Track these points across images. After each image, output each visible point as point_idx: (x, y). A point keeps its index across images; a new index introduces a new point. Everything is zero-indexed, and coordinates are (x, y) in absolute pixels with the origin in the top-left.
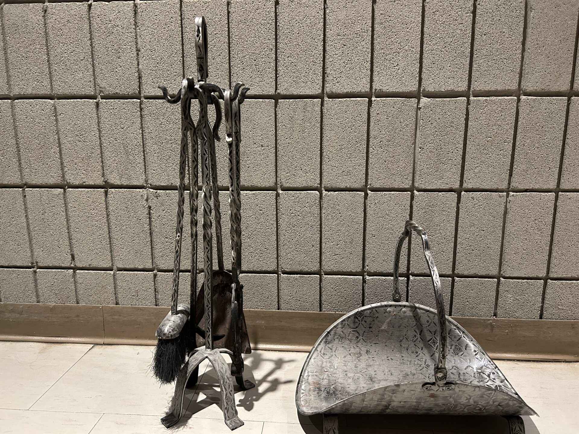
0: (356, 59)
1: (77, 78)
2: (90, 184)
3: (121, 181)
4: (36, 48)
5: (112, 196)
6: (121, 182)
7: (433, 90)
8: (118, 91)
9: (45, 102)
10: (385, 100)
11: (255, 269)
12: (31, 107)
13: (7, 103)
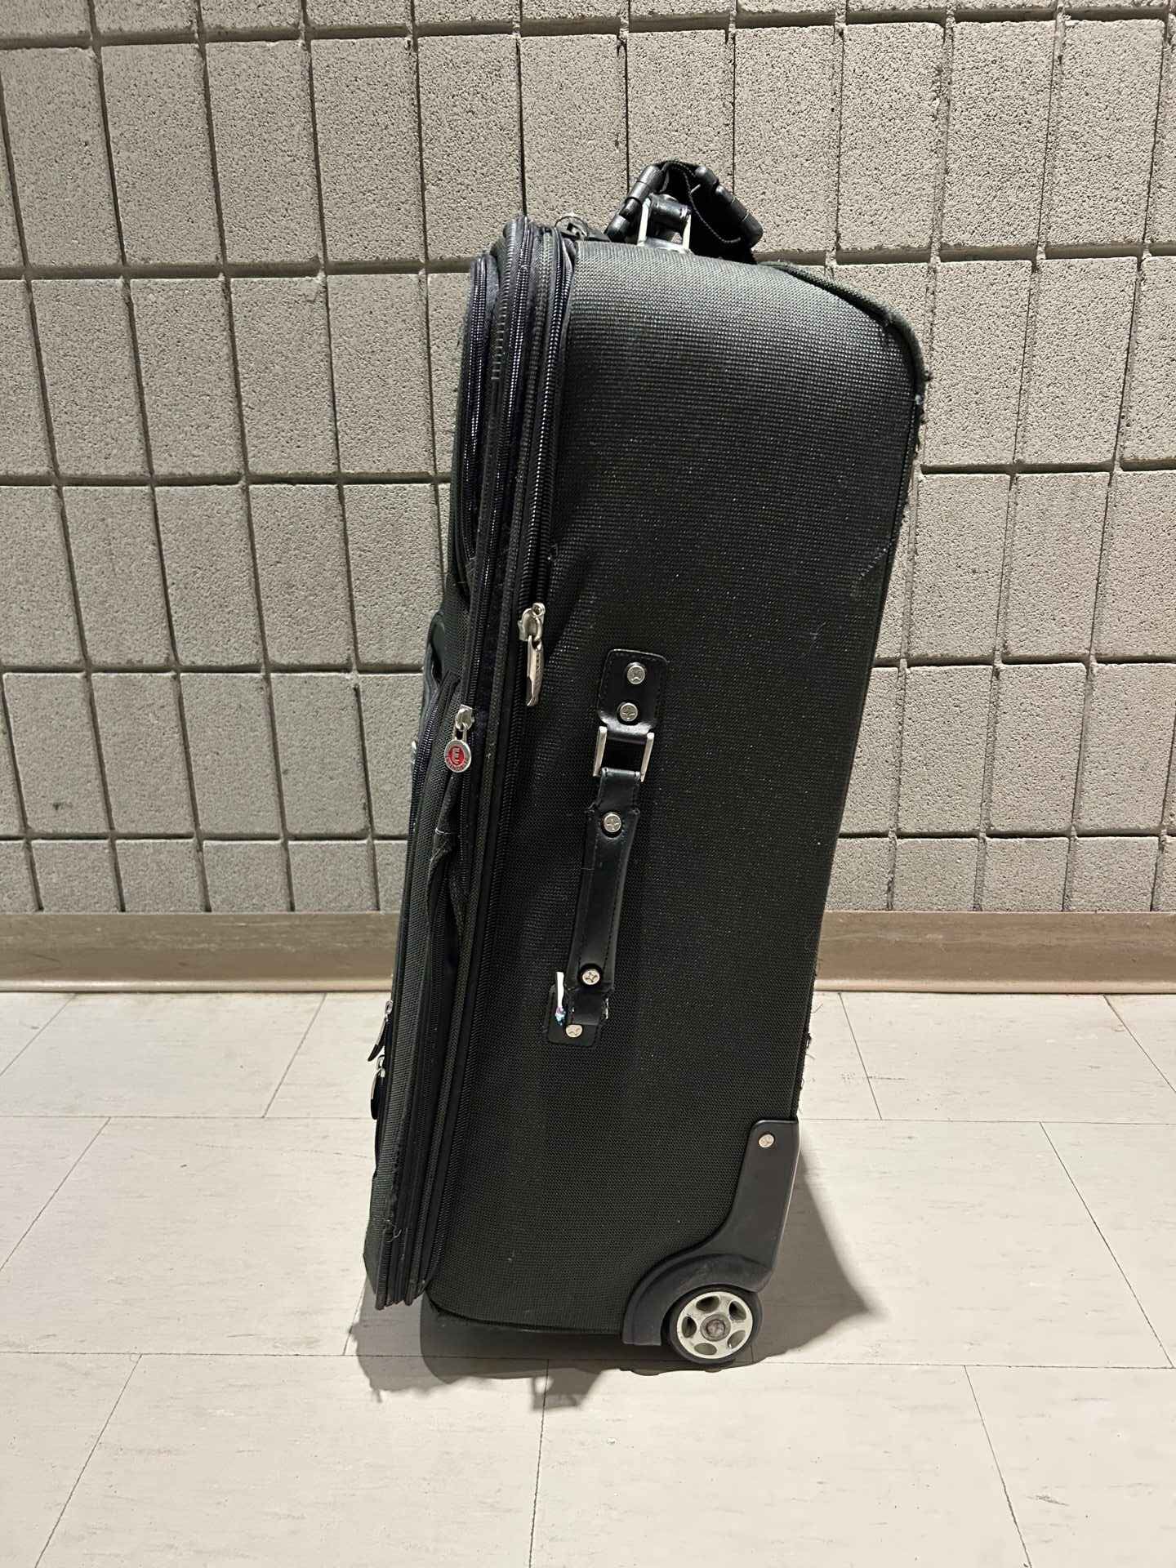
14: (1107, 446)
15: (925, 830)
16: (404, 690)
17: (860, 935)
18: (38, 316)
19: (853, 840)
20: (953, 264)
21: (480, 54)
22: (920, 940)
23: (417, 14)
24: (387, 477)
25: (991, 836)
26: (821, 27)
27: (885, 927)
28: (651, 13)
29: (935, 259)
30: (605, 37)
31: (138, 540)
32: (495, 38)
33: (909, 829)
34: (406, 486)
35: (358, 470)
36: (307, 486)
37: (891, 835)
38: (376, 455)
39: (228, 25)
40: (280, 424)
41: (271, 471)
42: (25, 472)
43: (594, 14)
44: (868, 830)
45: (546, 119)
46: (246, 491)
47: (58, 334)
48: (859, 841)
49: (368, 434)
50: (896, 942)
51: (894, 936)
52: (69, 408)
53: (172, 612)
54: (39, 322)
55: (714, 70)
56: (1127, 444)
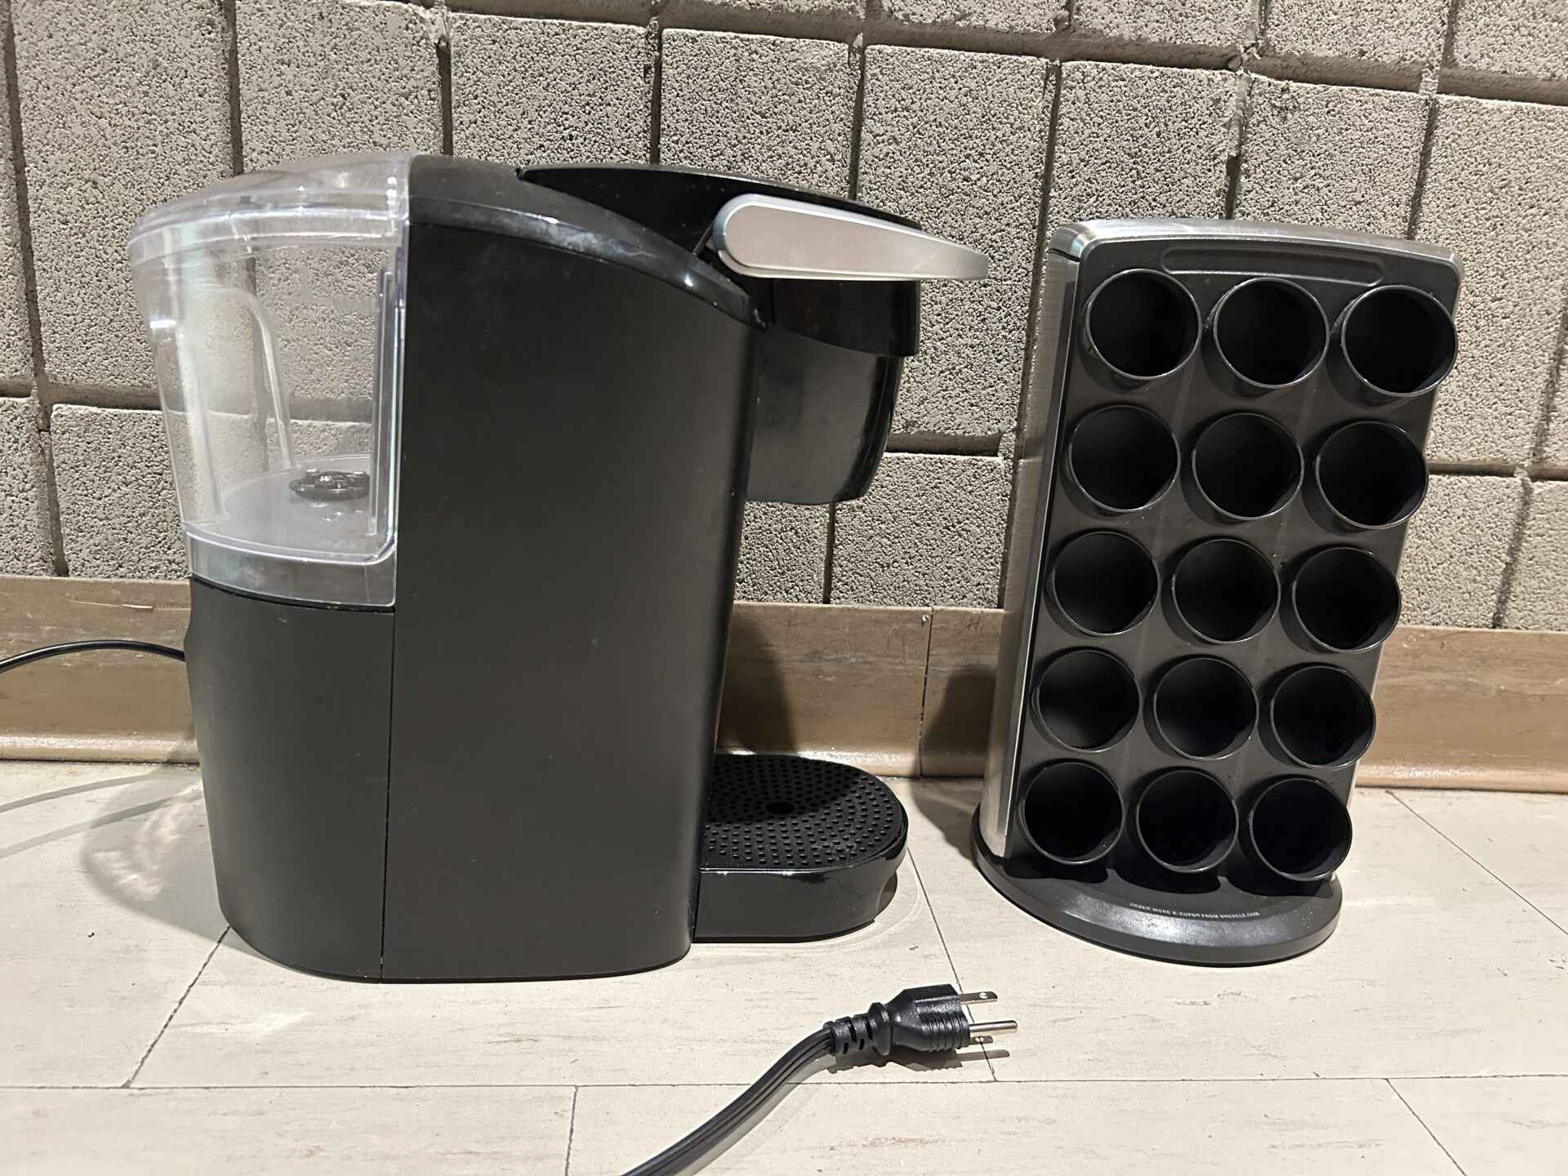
2: (991, 24)
3: (1141, 22)
5: (1081, 93)
6: (1136, 29)
16: (557, 61)
17: (1437, 676)
19: (1453, 478)
27: (1485, 661)
44: (1486, 457)
48: (1464, 481)
50: (1499, 692)
51: (1499, 680)
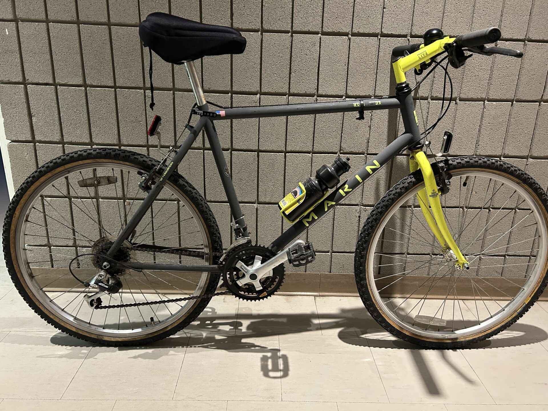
0: (497, 136)
1: (329, 142)
4: (306, 124)
7: (537, 155)
8: (352, 150)
9: (306, 155)
10: (509, 160)
11: (418, 252)
12: (296, 158)
13: (282, 155)
14: (472, 151)
15: (415, 253)
18: (176, 102)
20: (434, 101)
21: (310, 39)
22: (412, 284)
23: (293, 28)
24: (272, 151)
25: (434, 255)
26: (403, 38)
28: (358, 32)
29: (429, 99)
30: (345, 37)
31: (198, 165)
32: (315, 35)
33: (411, 252)
34: (277, 153)
35: (264, 149)
36: (249, 152)
37: (406, 254)
38: (270, 145)
39: (240, 27)
40: (243, 135)
41: (239, 148)
42: (167, 145)
43: (342, 31)
45: (327, 57)
46: (231, 153)
47: (181, 107)
49: (268, 139)
52: (182, 127)
53: (206, 186)
54: (176, 103)
55: (374, 47)
56: (478, 150)
